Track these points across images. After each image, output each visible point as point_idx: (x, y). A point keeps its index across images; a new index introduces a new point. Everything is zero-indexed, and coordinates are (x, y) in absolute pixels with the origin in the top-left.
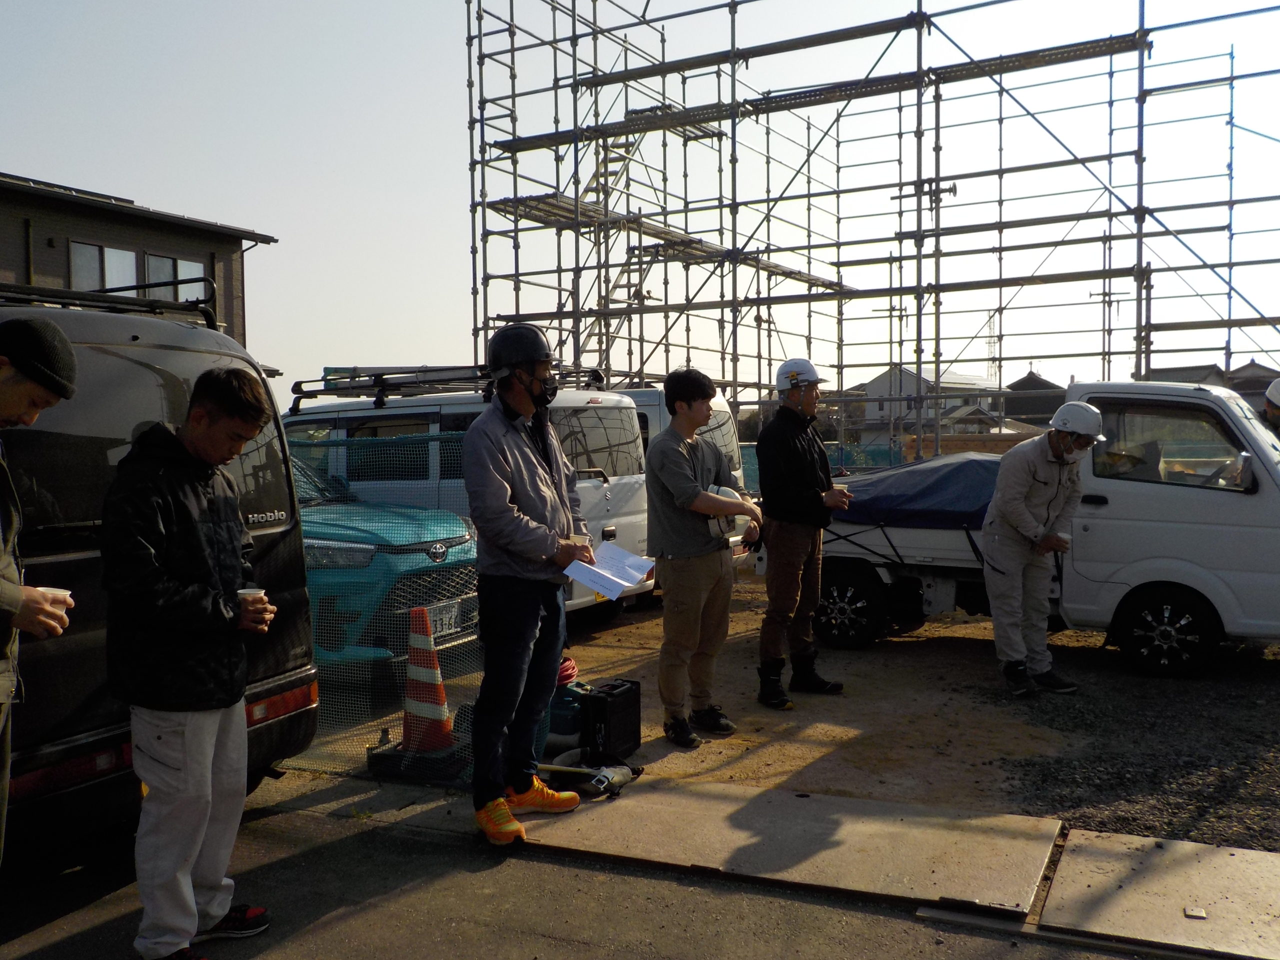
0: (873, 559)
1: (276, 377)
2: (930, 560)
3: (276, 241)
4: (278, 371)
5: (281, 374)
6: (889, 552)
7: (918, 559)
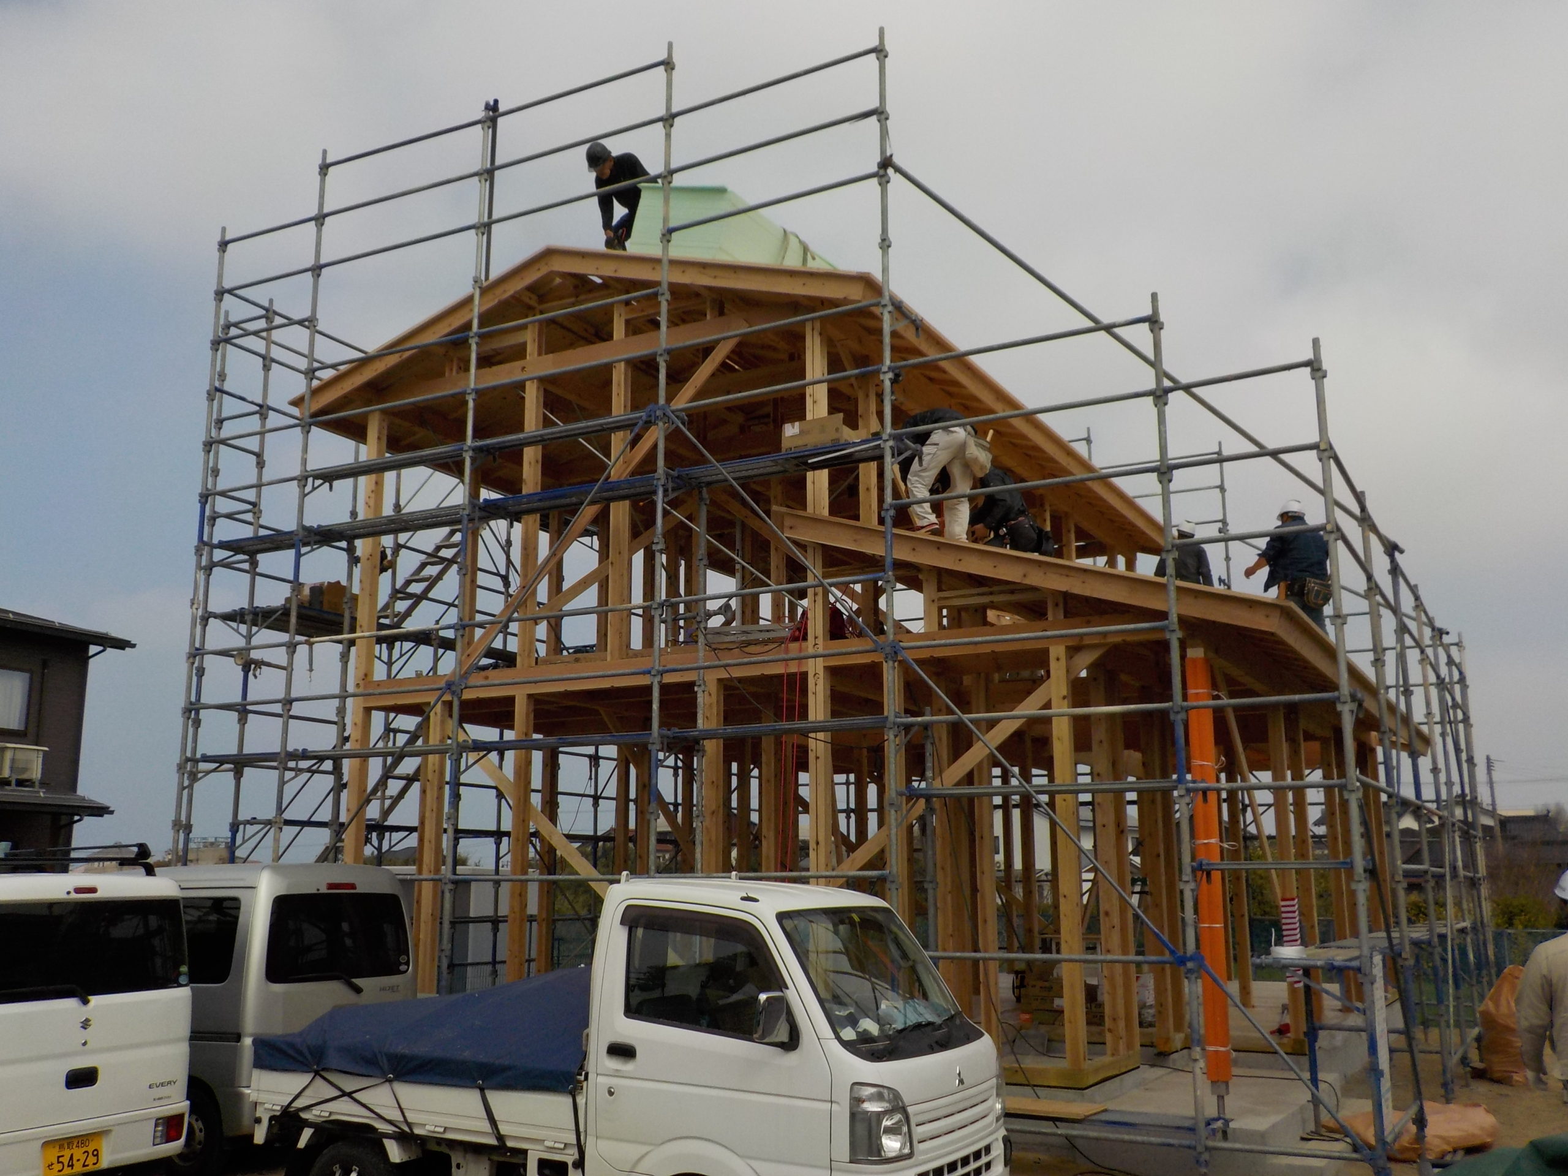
0: (382, 1127)
1: (105, 816)
2: (442, 1130)
3: (133, 646)
4: (108, 808)
5: (112, 812)
6: (396, 1116)
7: (427, 1127)
